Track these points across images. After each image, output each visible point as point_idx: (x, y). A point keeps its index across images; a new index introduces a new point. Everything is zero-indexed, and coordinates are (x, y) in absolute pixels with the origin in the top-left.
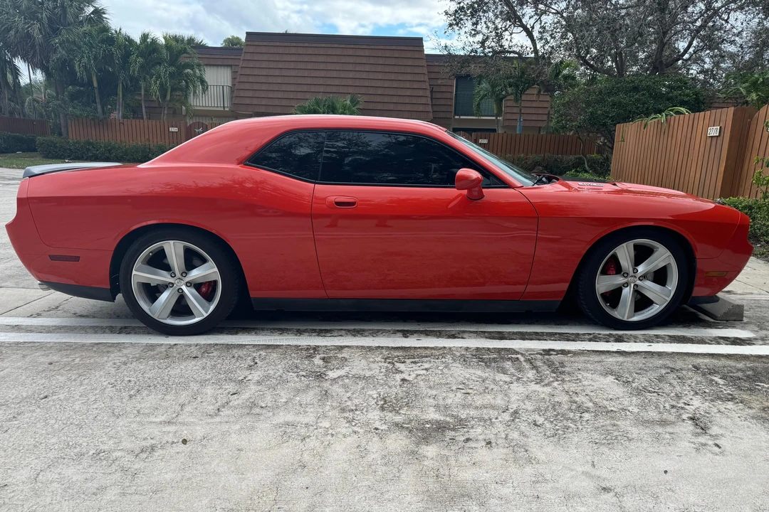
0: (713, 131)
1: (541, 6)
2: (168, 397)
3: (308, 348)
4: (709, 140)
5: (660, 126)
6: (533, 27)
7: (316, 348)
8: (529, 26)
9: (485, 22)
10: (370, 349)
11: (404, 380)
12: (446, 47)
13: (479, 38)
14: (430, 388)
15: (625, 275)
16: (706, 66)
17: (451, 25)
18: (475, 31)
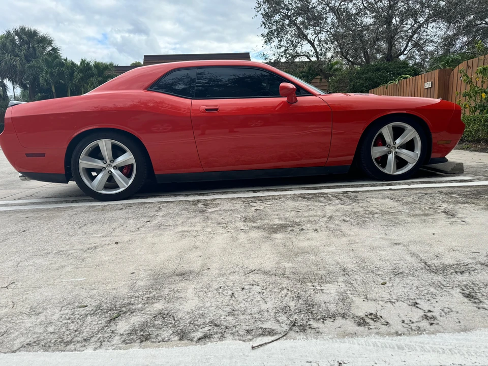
0: (428, 85)
1: (318, 28)
2: (104, 226)
3: (193, 201)
4: (426, 91)
5: (395, 87)
6: (314, 40)
7: (198, 201)
8: (311, 40)
9: (286, 40)
10: (233, 199)
11: (256, 210)
12: (264, 54)
13: (283, 49)
14: (274, 211)
15: (389, 146)
16: (417, 61)
17: (265, 42)
18: (280, 45)
